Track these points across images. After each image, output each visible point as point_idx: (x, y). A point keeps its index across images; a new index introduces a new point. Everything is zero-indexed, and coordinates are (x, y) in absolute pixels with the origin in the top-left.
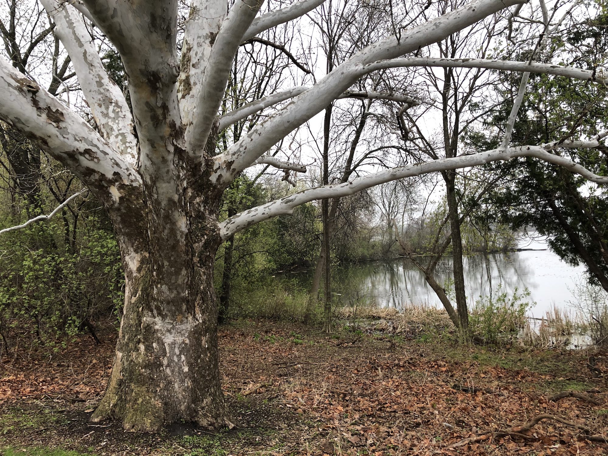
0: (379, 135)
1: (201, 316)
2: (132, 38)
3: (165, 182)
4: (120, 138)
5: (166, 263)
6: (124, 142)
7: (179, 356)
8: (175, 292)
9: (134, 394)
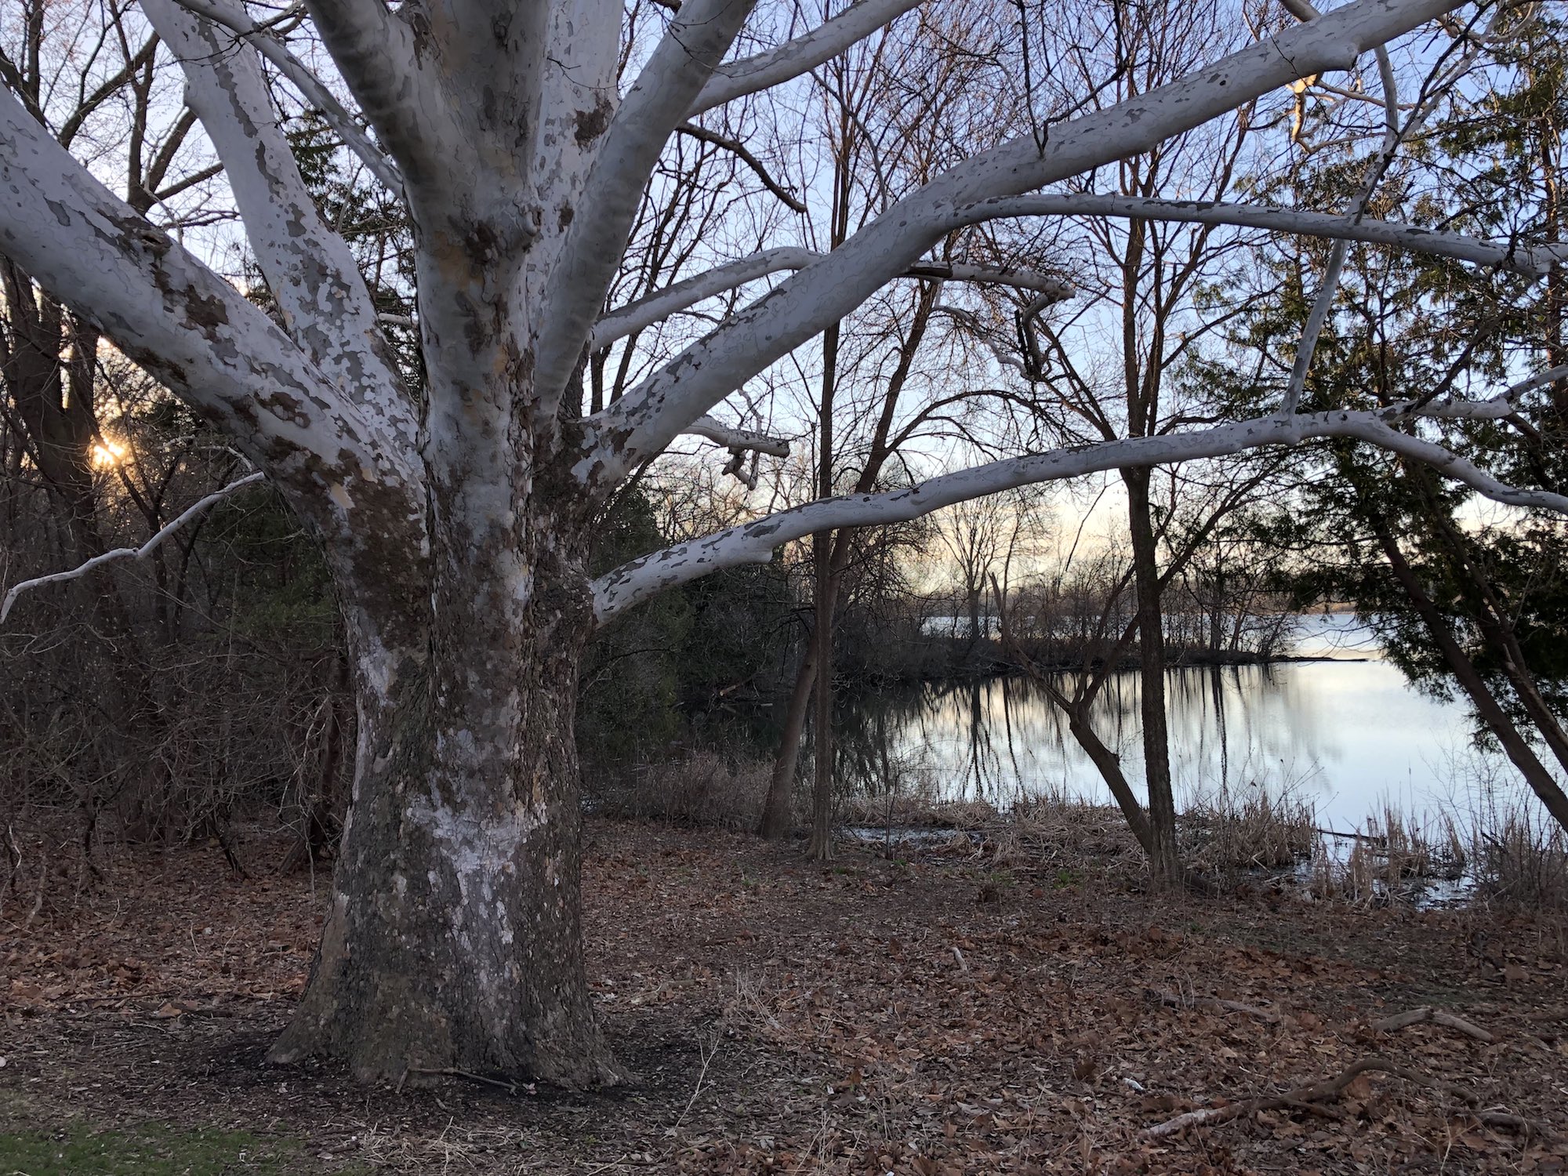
0: (958, 361)
1: (544, 807)
2: (439, 144)
3: (485, 483)
4: (346, 363)
5: (473, 677)
6: (356, 371)
7: (491, 906)
8: (489, 747)
9: (379, 994)
